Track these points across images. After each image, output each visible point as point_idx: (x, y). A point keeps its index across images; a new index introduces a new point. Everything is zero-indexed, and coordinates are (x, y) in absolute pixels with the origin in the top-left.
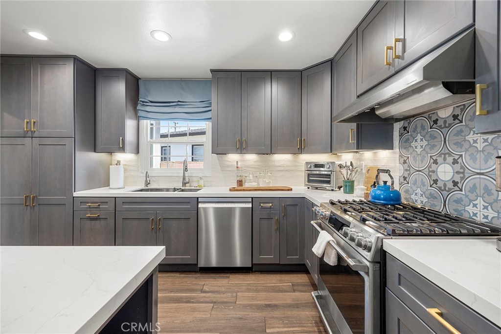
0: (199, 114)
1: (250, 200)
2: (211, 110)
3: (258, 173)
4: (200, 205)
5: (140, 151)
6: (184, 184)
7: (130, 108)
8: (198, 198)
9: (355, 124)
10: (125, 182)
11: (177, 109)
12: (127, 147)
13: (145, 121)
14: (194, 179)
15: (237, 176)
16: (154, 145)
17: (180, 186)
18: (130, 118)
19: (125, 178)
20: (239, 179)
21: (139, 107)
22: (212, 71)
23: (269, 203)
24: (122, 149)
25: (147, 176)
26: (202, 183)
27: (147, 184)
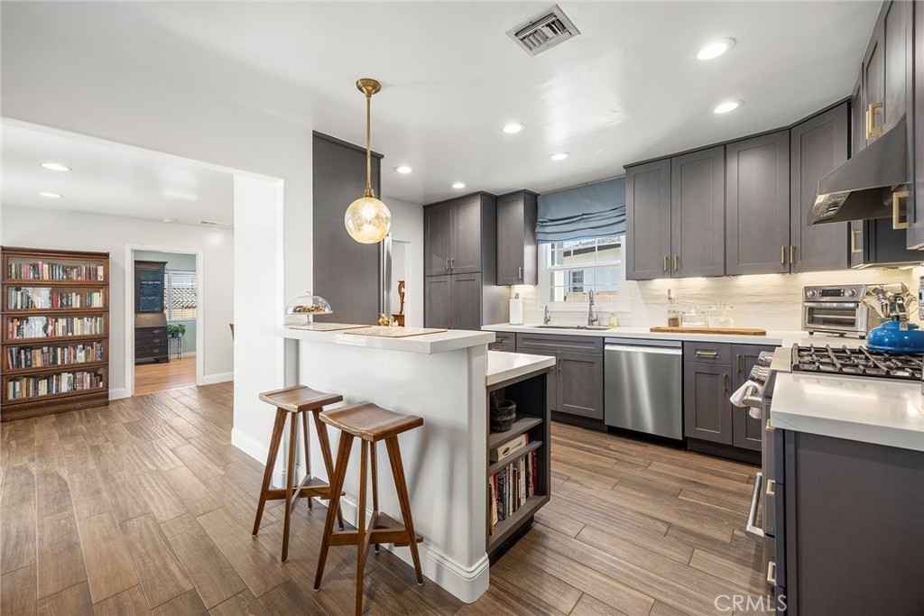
0: (610, 227)
1: (680, 344)
2: (624, 220)
3: (707, 307)
4: (607, 347)
5: (539, 282)
6: (591, 322)
7: (529, 232)
8: (604, 338)
9: (862, 221)
10: (524, 318)
11: (581, 225)
12: (527, 278)
13: (544, 245)
14: (605, 316)
15: (669, 311)
16: (556, 273)
17: (586, 324)
18: (529, 244)
19: (524, 313)
20: (672, 316)
21: (538, 230)
22: (626, 167)
23: (712, 351)
24: (521, 281)
25: (546, 311)
26: (614, 321)
27: (547, 321)
